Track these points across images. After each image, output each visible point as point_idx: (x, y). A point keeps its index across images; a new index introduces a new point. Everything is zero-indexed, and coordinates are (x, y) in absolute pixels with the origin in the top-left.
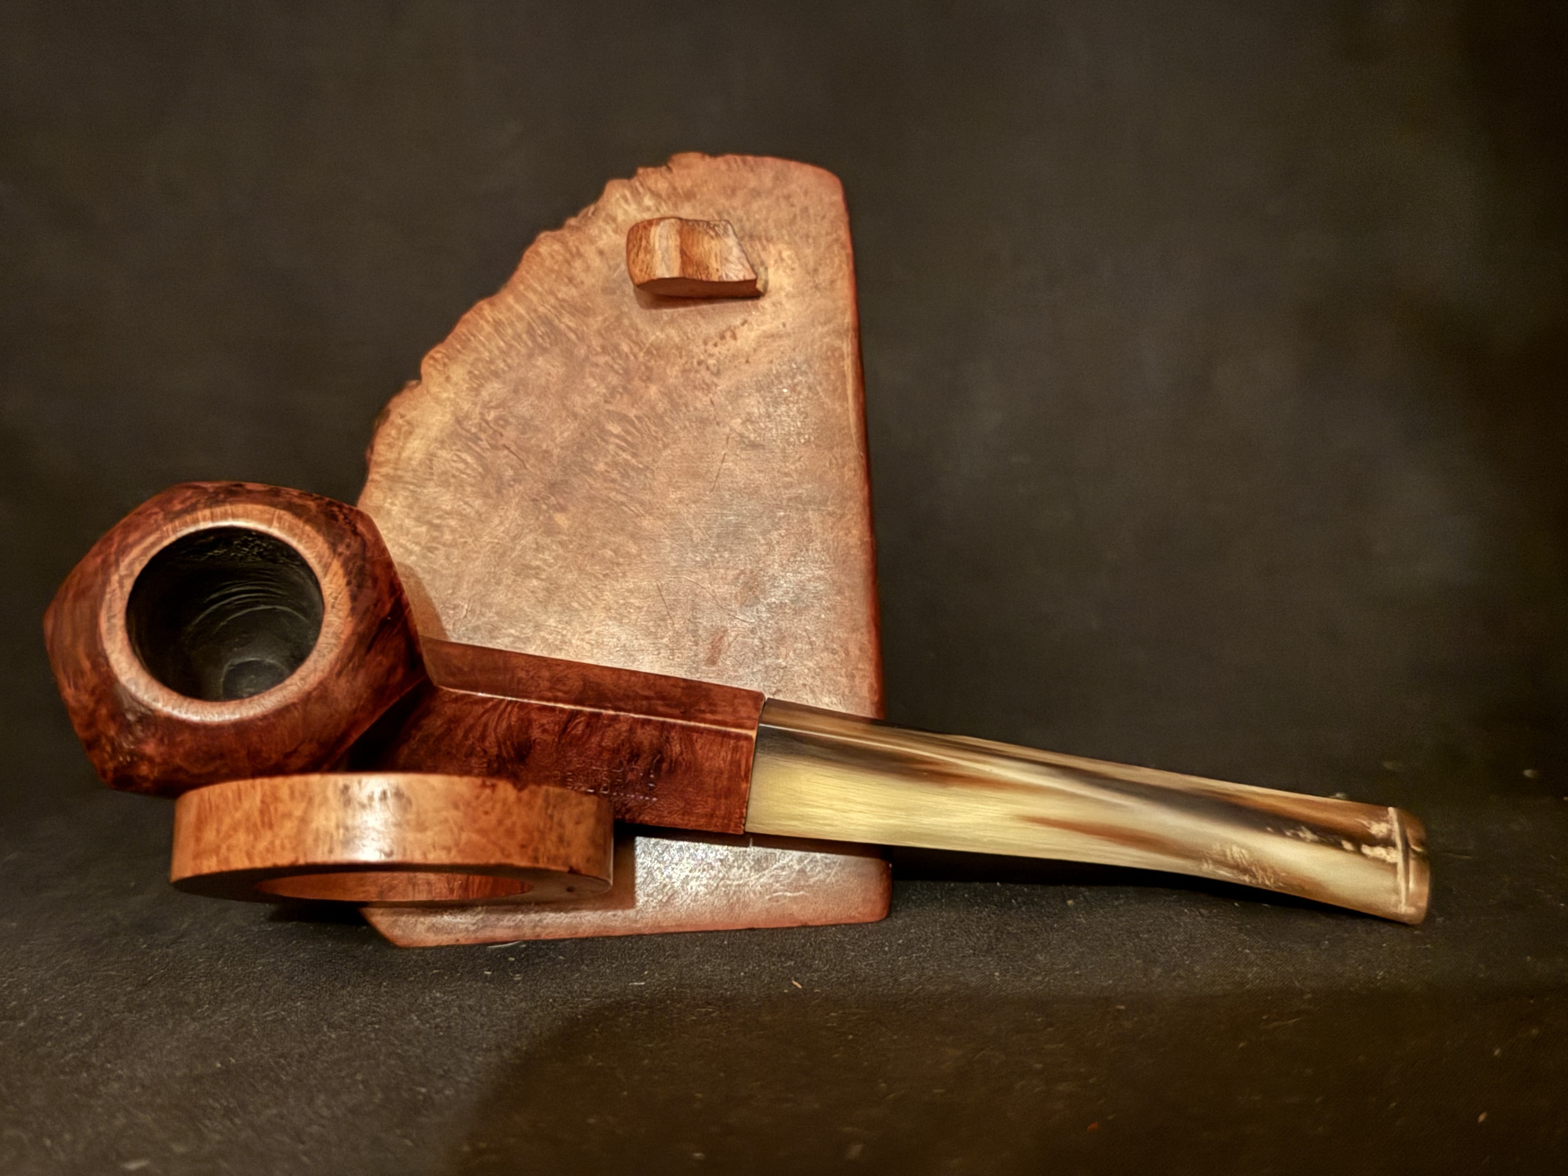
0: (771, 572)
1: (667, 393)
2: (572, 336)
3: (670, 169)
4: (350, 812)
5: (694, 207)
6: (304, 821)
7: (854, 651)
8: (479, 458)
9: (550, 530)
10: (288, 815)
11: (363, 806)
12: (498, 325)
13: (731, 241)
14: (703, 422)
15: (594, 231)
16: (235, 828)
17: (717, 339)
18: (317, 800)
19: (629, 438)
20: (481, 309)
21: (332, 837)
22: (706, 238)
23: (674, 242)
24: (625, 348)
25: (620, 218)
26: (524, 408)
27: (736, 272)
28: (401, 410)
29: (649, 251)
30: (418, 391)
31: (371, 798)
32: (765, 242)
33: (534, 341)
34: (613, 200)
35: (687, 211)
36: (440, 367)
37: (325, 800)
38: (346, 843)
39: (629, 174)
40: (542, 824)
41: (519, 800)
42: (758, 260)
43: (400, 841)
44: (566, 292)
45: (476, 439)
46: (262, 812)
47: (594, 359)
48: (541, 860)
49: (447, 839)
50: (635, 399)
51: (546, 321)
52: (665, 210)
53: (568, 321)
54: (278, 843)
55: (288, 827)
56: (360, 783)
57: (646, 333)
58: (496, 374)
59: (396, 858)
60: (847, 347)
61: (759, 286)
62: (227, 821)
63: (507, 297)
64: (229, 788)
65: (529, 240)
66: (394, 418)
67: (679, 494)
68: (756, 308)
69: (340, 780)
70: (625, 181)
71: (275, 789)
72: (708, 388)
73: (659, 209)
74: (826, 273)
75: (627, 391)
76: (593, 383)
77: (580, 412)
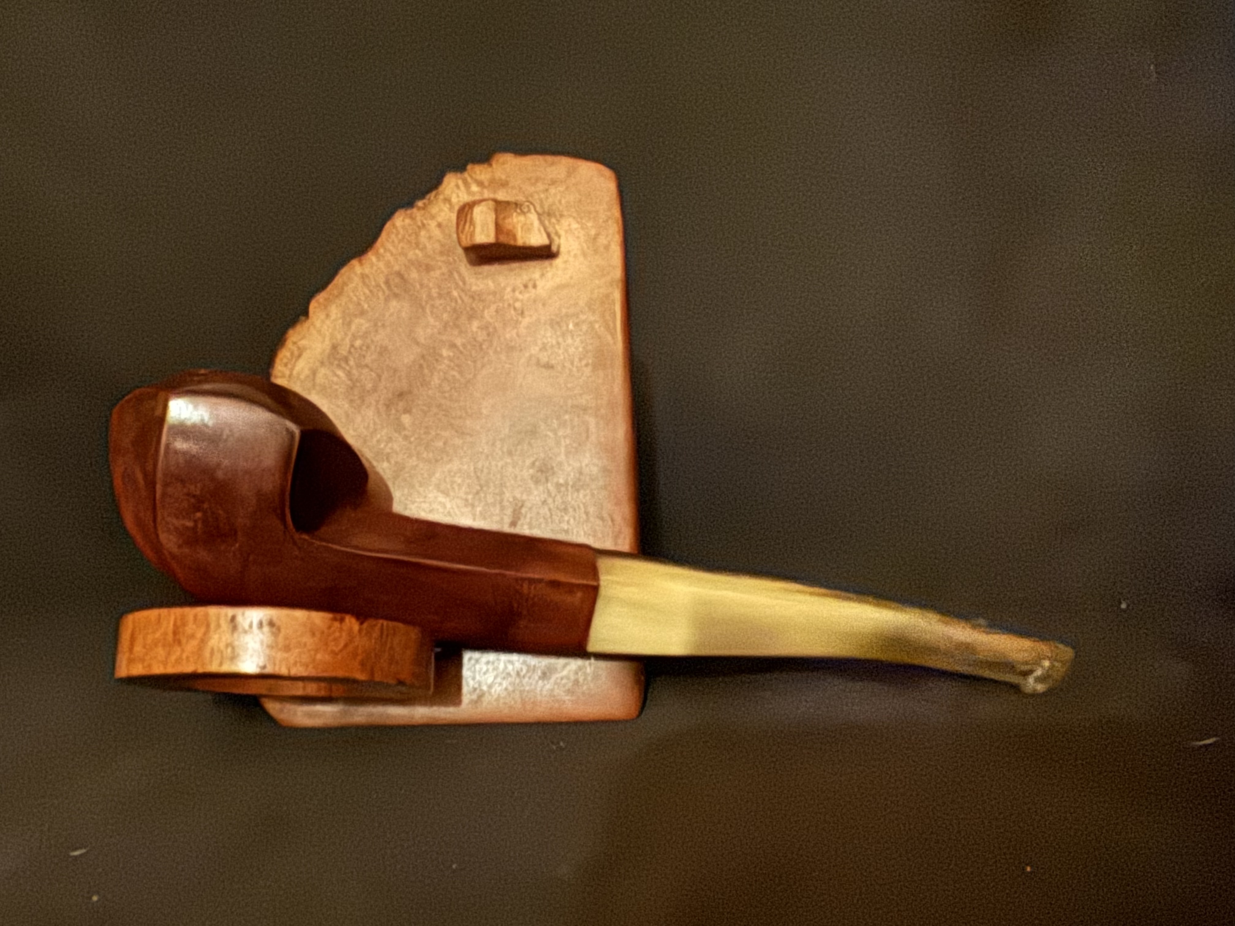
0: (559, 459)
1: (484, 327)
3: (490, 165)
4: (236, 635)
5: (507, 192)
6: (203, 641)
7: (618, 519)
8: (349, 374)
9: (399, 427)
10: (192, 636)
11: (245, 632)
12: (363, 277)
13: (533, 217)
14: (511, 349)
15: (434, 210)
16: (156, 644)
17: (522, 288)
18: (213, 626)
19: (457, 361)
20: (354, 266)
21: (222, 652)
22: (515, 214)
23: (491, 218)
24: (455, 293)
25: (454, 200)
26: (381, 337)
27: (537, 239)
28: (294, 339)
29: (472, 223)
30: (306, 325)
31: (251, 626)
32: (559, 218)
33: (390, 289)
34: (449, 187)
35: (501, 196)
36: (322, 308)
37: (218, 626)
38: (234, 658)
39: (460, 168)
40: (378, 648)
41: (360, 631)
42: (554, 231)
43: (271, 659)
44: (415, 254)
45: (346, 360)
46: (175, 633)
47: (433, 302)
48: (376, 676)
49: (305, 658)
50: (462, 331)
51: (398, 274)
52: (487, 194)
53: (414, 275)
54: (184, 656)
55: (191, 646)
56: (243, 614)
57: (471, 285)
58: (363, 313)
59: (269, 670)
60: (617, 296)
61: (554, 248)
62: (150, 638)
63: (371, 256)
64: (153, 613)
65: (389, 216)
66: (289, 344)
68: (551, 265)
69: (230, 611)
70: (459, 175)
71: (183, 617)
72: (514, 324)
73: (481, 193)
74: (602, 240)
75: (456, 326)
76: (431, 320)
77: (422, 340)
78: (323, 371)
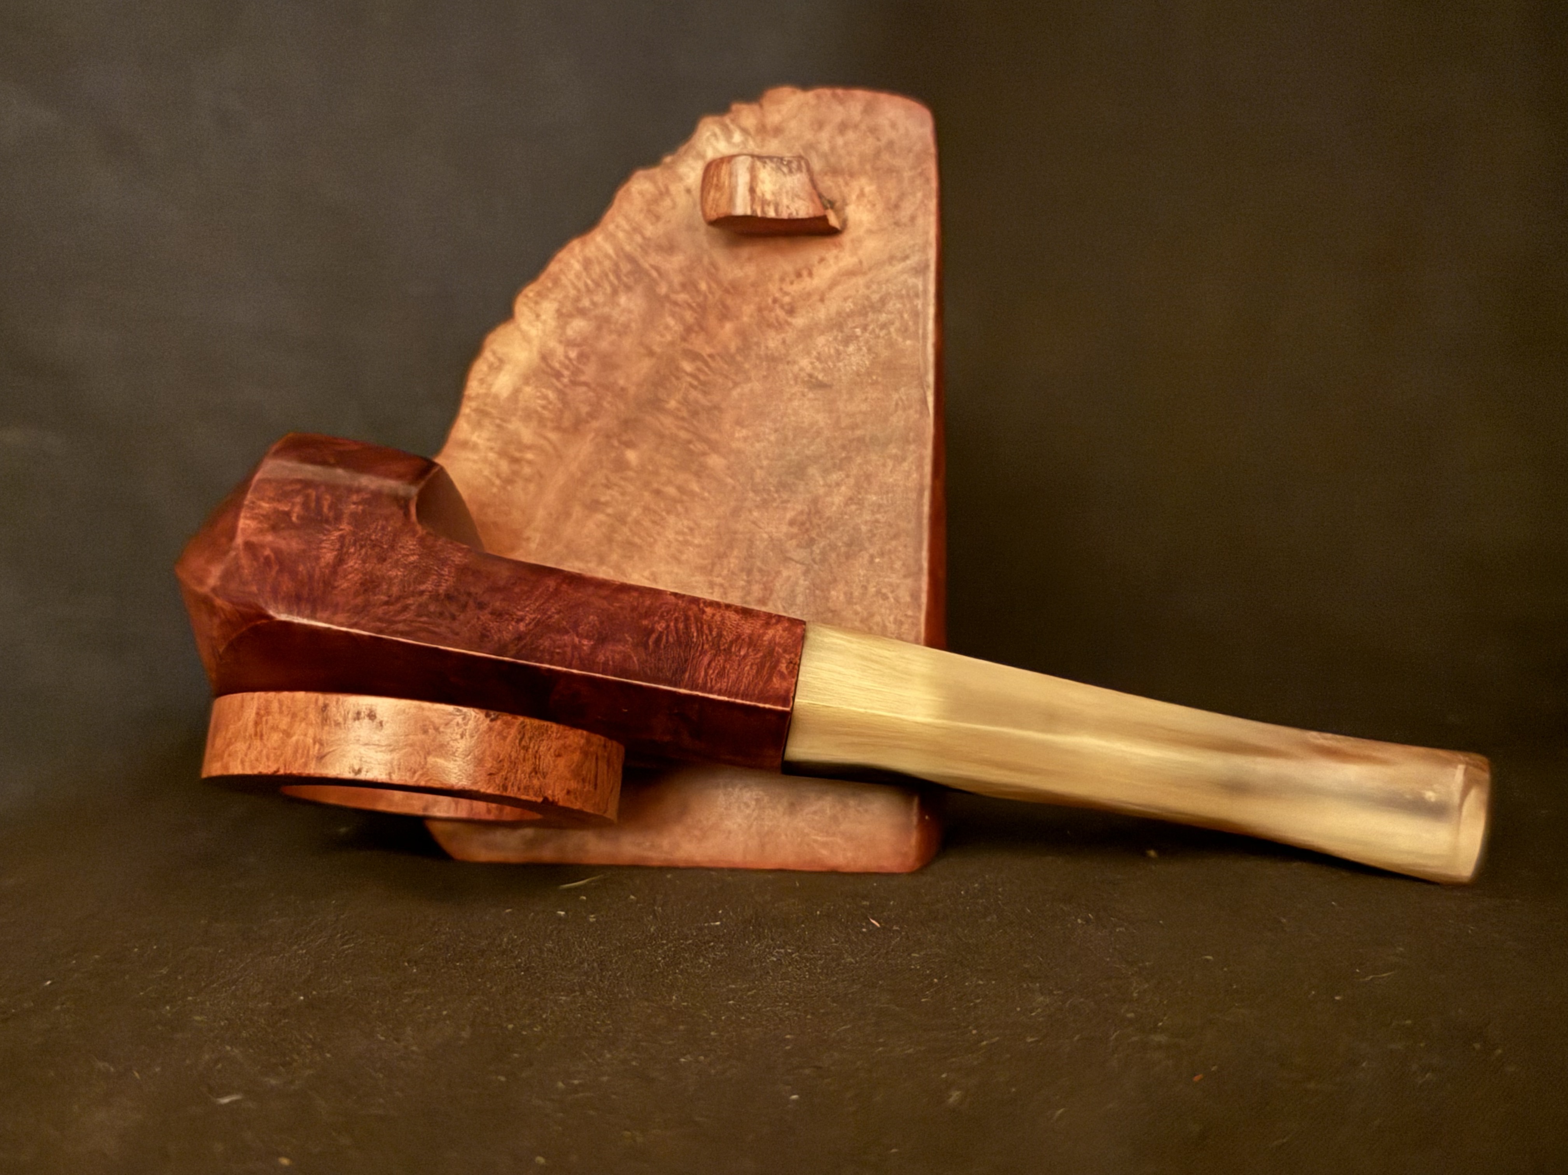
1: (742, 334)
2: (654, 274)
3: (761, 106)
4: (326, 728)
5: (780, 142)
6: (287, 734)
8: (560, 394)
9: (621, 465)
10: (275, 728)
11: (338, 724)
12: (585, 260)
13: (803, 178)
14: (774, 361)
15: (683, 169)
17: (793, 277)
18: (300, 716)
19: (702, 377)
20: (572, 248)
21: (308, 752)
23: (744, 179)
24: (703, 285)
25: (710, 155)
26: (605, 345)
27: (806, 209)
28: (495, 346)
29: (719, 188)
30: (510, 328)
31: (346, 716)
32: (848, 178)
33: (618, 277)
34: (704, 137)
35: (772, 148)
36: (532, 305)
37: (306, 716)
38: (322, 757)
39: (721, 108)
40: (514, 754)
41: (491, 729)
42: (834, 196)
44: (653, 230)
45: (559, 375)
47: (674, 297)
48: (509, 790)
50: (710, 338)
51: (631, 259)
52: (750, 146)
53: (655, 259)
54: (265, 752)
55: (274, 739)
56: (338, 703)
57: (725, 272)
58: (581, 312)
61: (834, 221)
63: (597, 236)
65: (622, 178)
66: (487, 354)
67: (744, 432)
68: (834, 244)
69: (321, 697)
70: (717, 118)
71: (268, 702)
72: (780, 326)
73: (744, 143)
74: (908, 209)
75: (702, 328)
76: (671, 322)
77: (657, 349)
78: (528, 390)
